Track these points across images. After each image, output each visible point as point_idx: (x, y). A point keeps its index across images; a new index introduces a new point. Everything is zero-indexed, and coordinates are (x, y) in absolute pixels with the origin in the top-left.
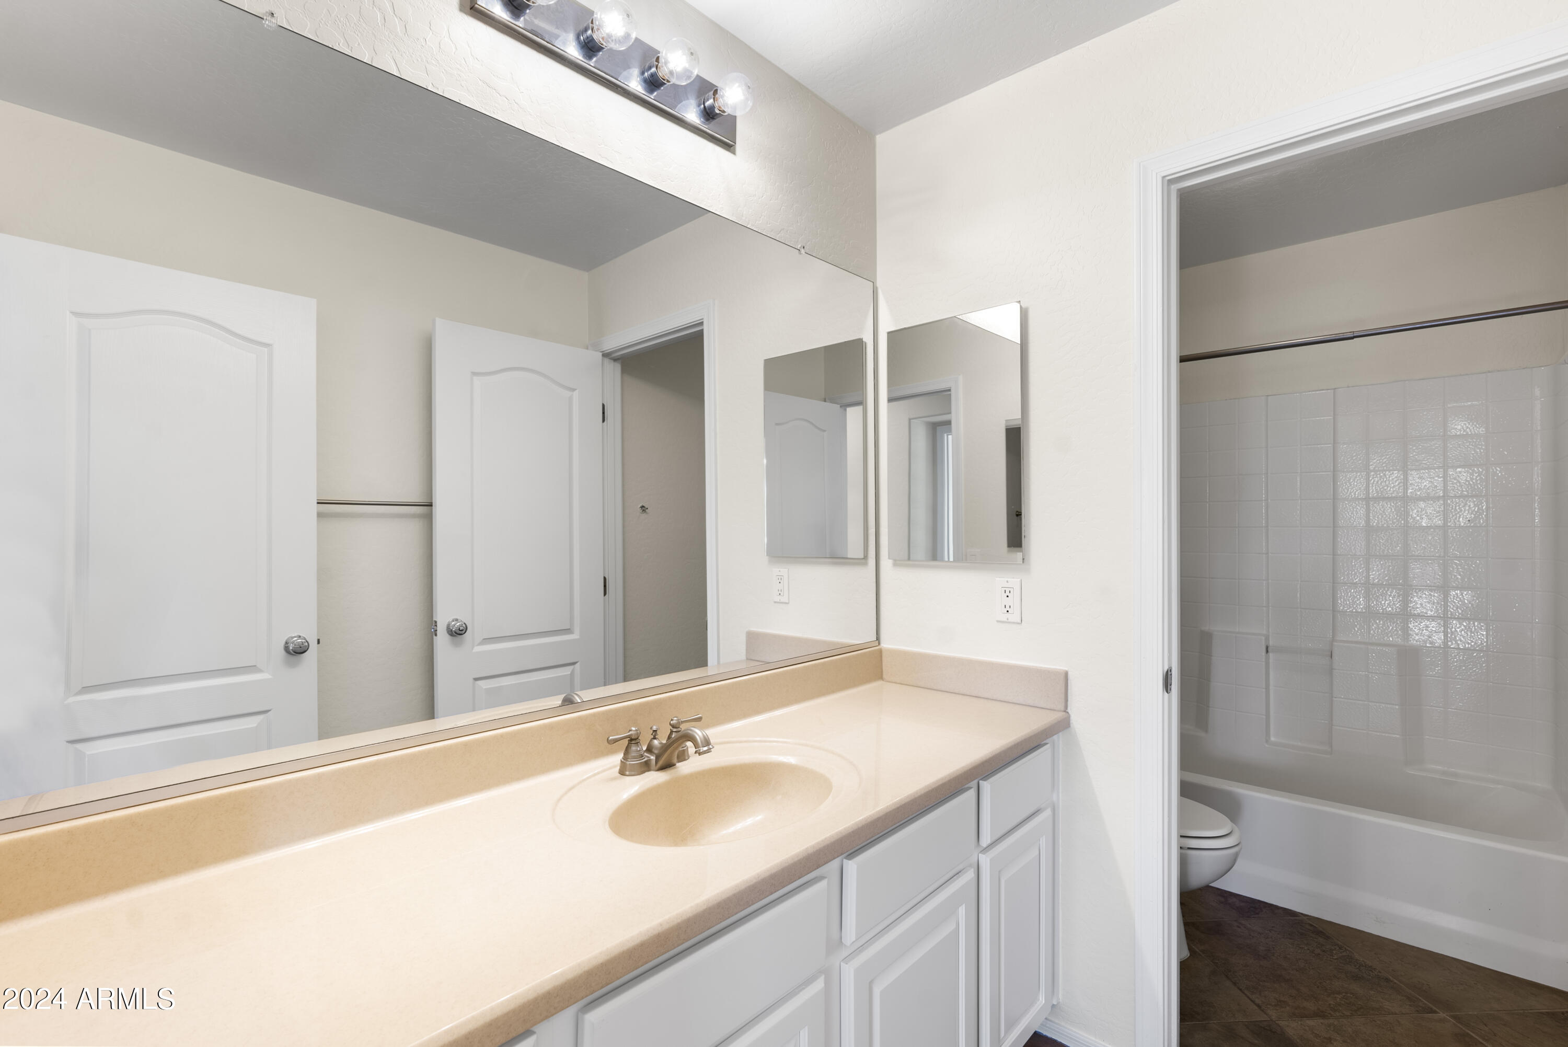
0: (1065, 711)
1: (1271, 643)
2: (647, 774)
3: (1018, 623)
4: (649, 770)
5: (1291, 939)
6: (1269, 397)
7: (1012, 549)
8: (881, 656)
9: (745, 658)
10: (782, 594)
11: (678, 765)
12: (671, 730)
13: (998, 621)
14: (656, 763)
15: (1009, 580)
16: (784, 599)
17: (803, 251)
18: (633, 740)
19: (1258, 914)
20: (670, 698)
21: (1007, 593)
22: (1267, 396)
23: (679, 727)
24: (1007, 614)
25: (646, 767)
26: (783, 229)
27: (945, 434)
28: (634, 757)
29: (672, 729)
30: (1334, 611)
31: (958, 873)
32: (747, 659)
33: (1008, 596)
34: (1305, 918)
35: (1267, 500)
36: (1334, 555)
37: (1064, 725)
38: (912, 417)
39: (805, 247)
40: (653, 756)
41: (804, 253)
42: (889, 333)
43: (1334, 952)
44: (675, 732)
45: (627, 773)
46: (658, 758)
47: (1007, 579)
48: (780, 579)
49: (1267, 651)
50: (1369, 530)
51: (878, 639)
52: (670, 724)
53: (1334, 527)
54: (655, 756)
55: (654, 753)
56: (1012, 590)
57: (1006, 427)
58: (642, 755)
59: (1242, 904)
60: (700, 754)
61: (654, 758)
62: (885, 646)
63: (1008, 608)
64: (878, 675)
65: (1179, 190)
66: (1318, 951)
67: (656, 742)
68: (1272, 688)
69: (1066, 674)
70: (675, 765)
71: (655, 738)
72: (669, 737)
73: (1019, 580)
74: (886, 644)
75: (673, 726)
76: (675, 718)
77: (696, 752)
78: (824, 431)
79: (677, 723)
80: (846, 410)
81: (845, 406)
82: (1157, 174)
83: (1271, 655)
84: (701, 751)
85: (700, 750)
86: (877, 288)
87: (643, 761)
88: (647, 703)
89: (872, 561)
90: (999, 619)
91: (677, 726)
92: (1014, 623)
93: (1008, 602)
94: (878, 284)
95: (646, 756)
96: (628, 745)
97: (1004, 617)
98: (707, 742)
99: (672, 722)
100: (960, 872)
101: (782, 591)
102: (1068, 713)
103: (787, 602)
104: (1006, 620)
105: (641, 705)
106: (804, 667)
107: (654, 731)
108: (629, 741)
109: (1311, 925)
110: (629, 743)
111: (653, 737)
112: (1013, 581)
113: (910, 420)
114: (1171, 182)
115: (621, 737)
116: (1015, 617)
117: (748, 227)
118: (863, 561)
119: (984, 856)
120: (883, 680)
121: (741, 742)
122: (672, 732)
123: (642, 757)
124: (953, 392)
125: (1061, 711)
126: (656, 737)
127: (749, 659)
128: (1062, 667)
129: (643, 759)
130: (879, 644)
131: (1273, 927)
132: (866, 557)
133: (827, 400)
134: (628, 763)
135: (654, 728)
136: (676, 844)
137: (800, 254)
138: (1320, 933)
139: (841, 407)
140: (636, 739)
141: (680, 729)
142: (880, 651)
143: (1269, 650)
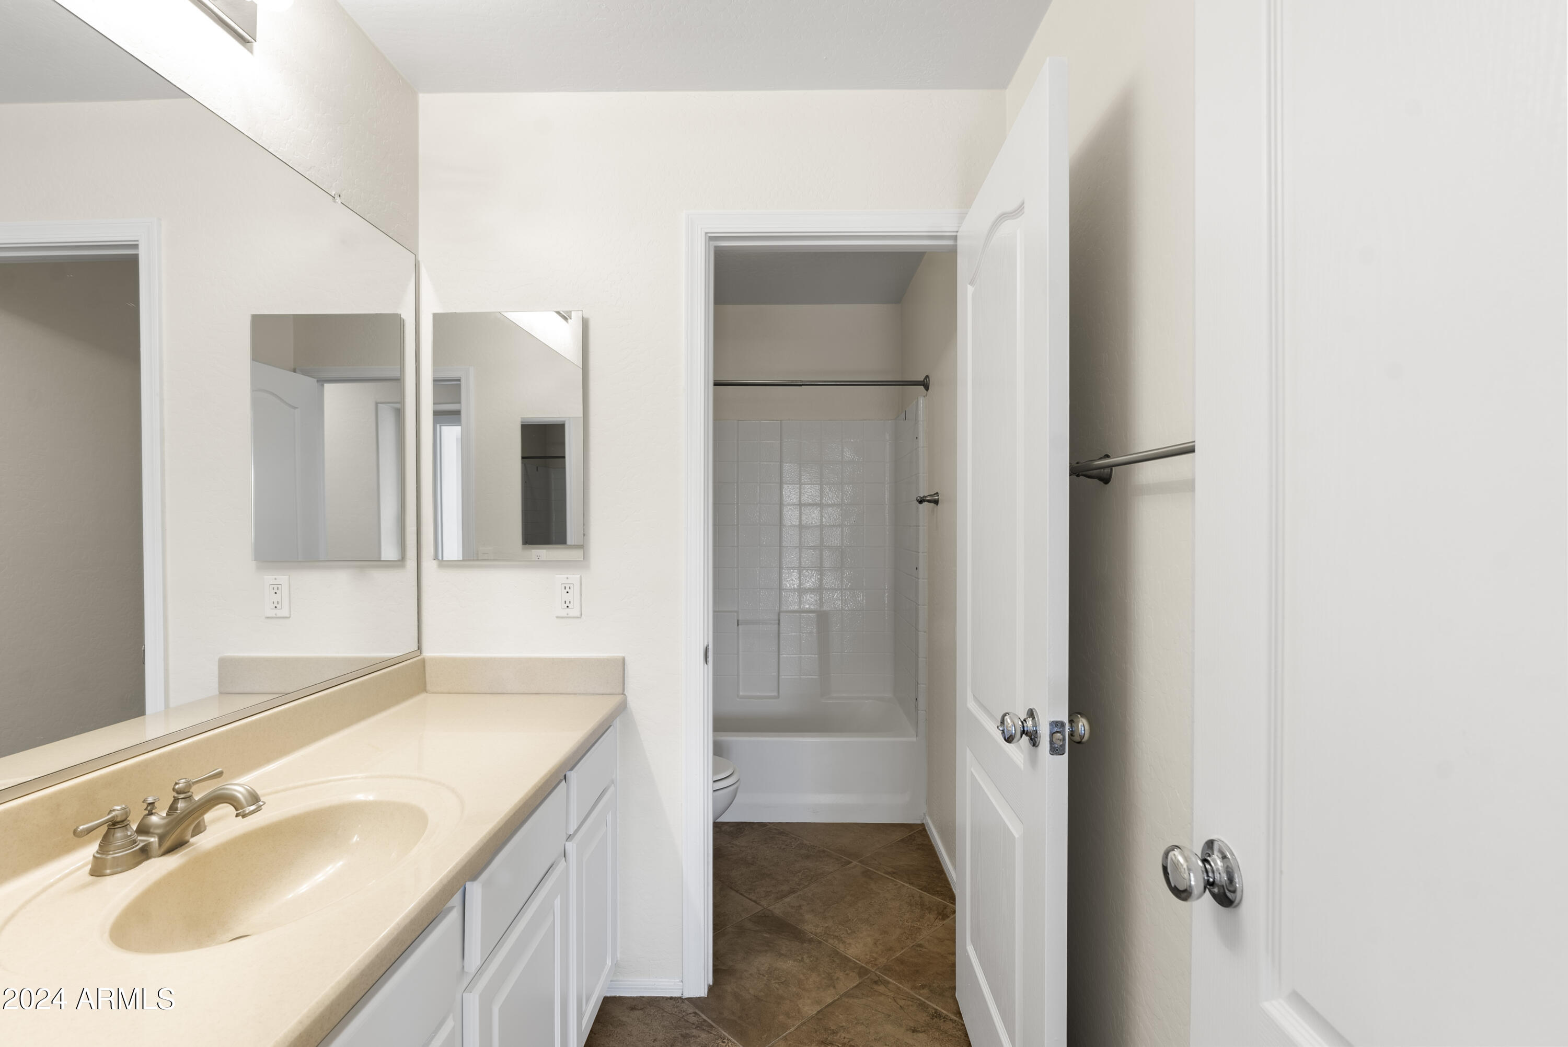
0: (623, 694)
1: (740, 619)
2: (146, 864)
3: (578, 617)
4: (148, 857)
5: (766, 844)
6: (740, 422)
7: (527, 546)
8: (424, 667)
9: (218, 693)
10: (279, 607)
11: (192, 840)
12: (174, 797)
13: (557, 617)
14: (160, 844)
15: (569, 576)
16: (284, 612)
17: (338, 200)
18: (115, 824)
19: (742, 833)
20: (160, 757)
21: (567, 589)
22: (739, 420)
23: (189, 792)
24: (568, 610)
25: (145, 853)
26: (314, 167)
27: (438, 425)
28: (120, 847)
29: (176, 795)
30: (780, 589)
31: (551, 866)
32: (221, 693)
33: (567, 592)
34: (772, 825)
35: (737, 504)
36: (780, 546)
37: (622, 708)
38: (379, 401)
39: (341, 195)
40: (154, 837)
41: (340, 203)
42: (435, 315)
43: (793, 843)
44: (181, 799)
45: (108, 871)
46: (162, 838)
47: (566, 576)
48: (276, 589)
49: (738, 625)
50: (801, 527)
51: (419, 648)
52: (174, 790)
53: (780, 525)
54: (156, 836)
55: (153, 833)
56: (571, 586)
57: (522, 422)
58: (134, 840)
59: (732, 829)
60: (244, 816)
61: (156, 839)
62: (427, 655)
63: (568, 604)
64: (422, 688)
65: (716, 247)
66: (783, 846)
67: (154, 819)
68: (740, 653)
69: (624, 659)
70: (187, 842)
71: (150, 813)
72: (172, 809)
73: (579, 576)
74: (429, 652)
75: (179, 792)
76: (183, 781)
77: (237, 816)
78: (295, 408)
79: (186, 787)
80: (323, 386)
81: (322, 381)
82: (701, 229)
83: (740, 626)
84: (247, 812)
85: (244, 811)
86: (419, 262)
87: (135, 849)
88: (125, 769)
89: (411, 563)
90: (559, 615)
91: (186, 791)
92: (574, 617)
93: (568, 598)
94: (420, 258)
95: (140, 841)
96: (107, 831)
97: (564, 613)
98: (255, 798)
99: (177, 786)
100: (553, 865)
101: (280, 603)
102: (625, 695)
103: (288, 616)
104: (566, 615)
105: (113, 773)
106: (340, 690)
107: (150, 804)
108: (107, 826)
109: (776, 829)
110: (108, 828)
111: (147, 812)
112: (573, 577)
113: (377, 404)
114: (712, 239)
115: (98, 823)
116: (574, 612)
117: (269, 150)
118: (399, 563)
119: (571, 843)
120: (427, 692)
121: (277, 792)
122: (176, 800)
123: (136, 843)
124: (463, 383)
125: (619, 694)
126: (154, 811)
127: (224, 693)
128: (618, 654)
129: (136, 846)
130: (421, 653)
131: (754, 839)
132: (403, 558)
133: (297, 370)
134: (109, 857)
135: (150, 800)
136: (199, 943)
137: (335, 202)
138: (781, 833)
139: (318, 381)
140: (122, 821)
141: (191, 794)
142: (423, 661)
143: (739, 623)
